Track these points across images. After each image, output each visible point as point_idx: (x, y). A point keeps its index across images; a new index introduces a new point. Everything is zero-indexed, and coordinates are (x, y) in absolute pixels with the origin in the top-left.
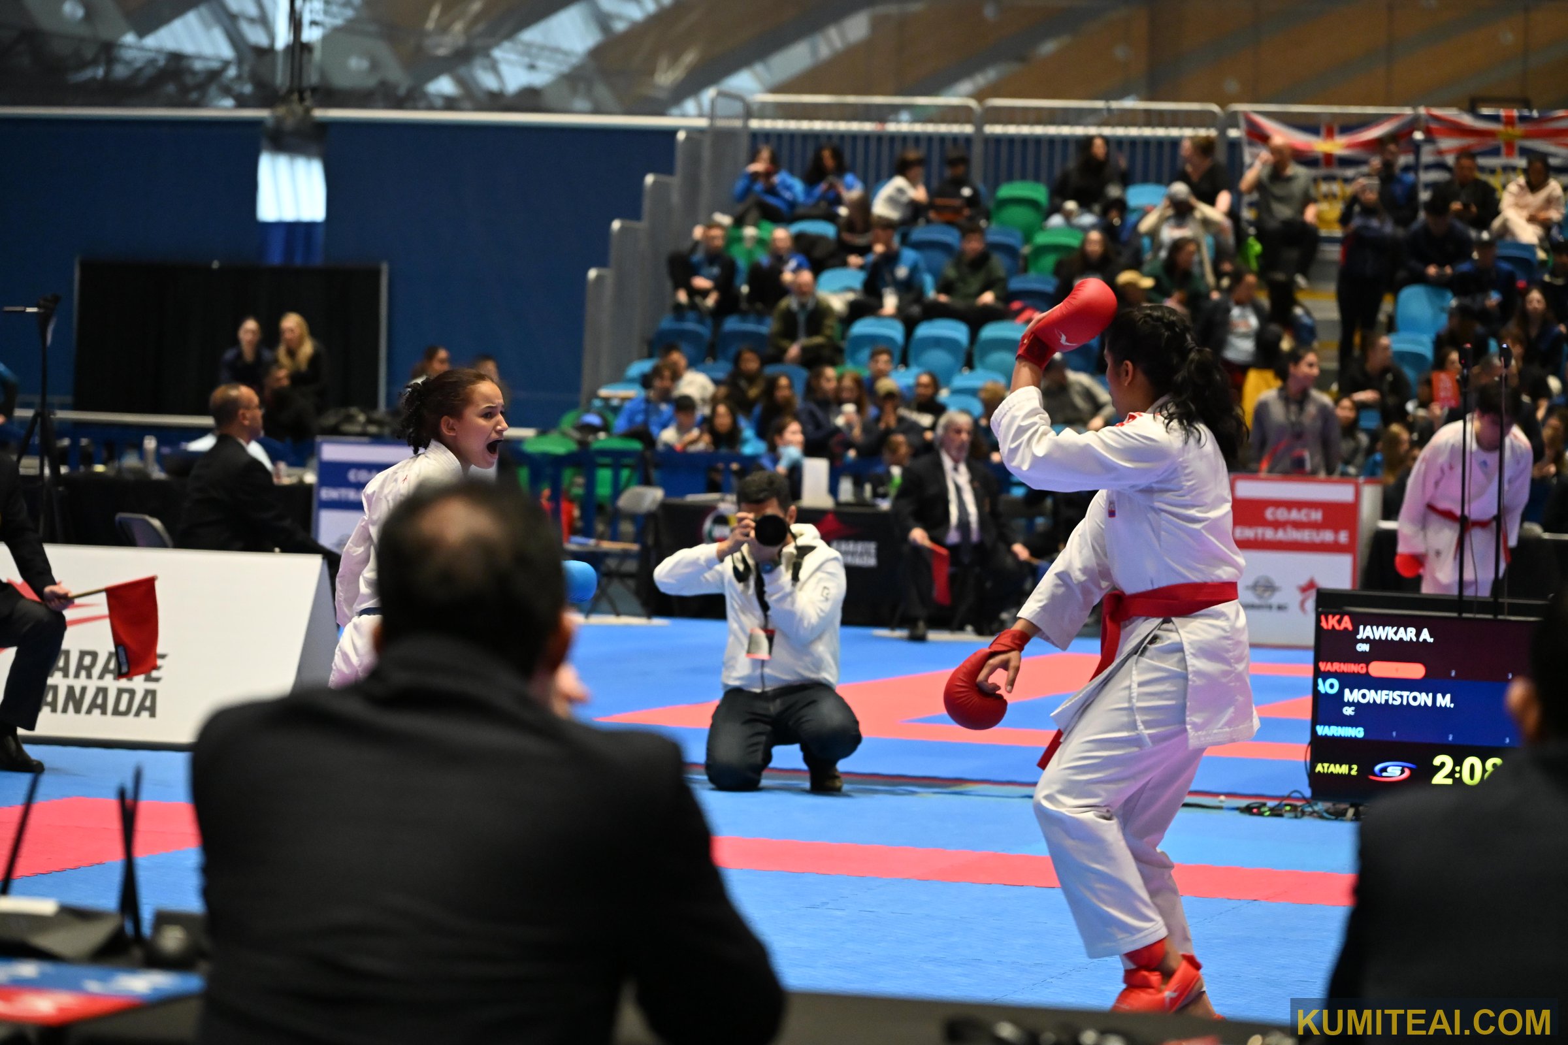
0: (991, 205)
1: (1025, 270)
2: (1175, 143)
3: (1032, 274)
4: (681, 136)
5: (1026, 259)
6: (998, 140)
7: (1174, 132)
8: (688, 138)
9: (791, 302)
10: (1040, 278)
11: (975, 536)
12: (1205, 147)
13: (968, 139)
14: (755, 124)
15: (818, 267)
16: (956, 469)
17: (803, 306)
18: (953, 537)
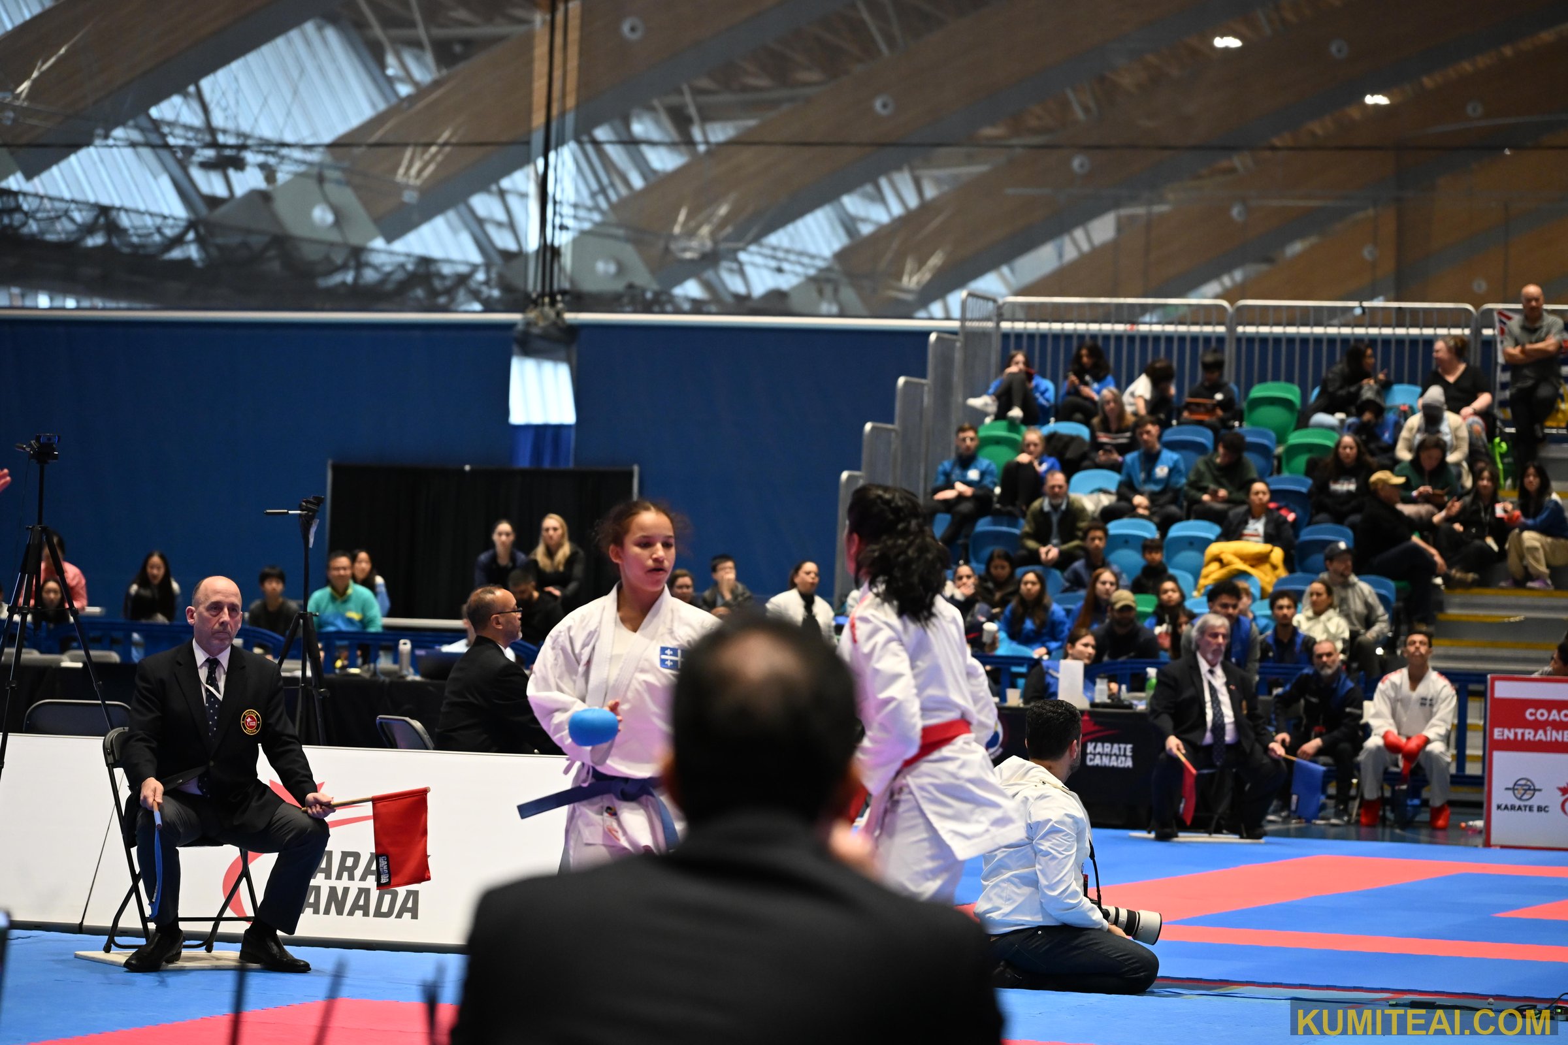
0: (1244, 405)
1: (1279, 471)
2: (1429, 342)
3: (1285, 474)
4: (933, 337)
5: (1279, 458)
6: (1250, 339)
7: (1428, 331)
8: (938, 339)
9: (1045, 503)
10: (1295, 479)
11: (1229, 737)
12: (1460, 349)
13: (1220, 339)
14: (1006, 325)
15: (1070, 469)
16: (1211, 672)
17: (1055, 508)
18: (1208, 738)
